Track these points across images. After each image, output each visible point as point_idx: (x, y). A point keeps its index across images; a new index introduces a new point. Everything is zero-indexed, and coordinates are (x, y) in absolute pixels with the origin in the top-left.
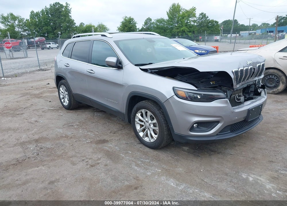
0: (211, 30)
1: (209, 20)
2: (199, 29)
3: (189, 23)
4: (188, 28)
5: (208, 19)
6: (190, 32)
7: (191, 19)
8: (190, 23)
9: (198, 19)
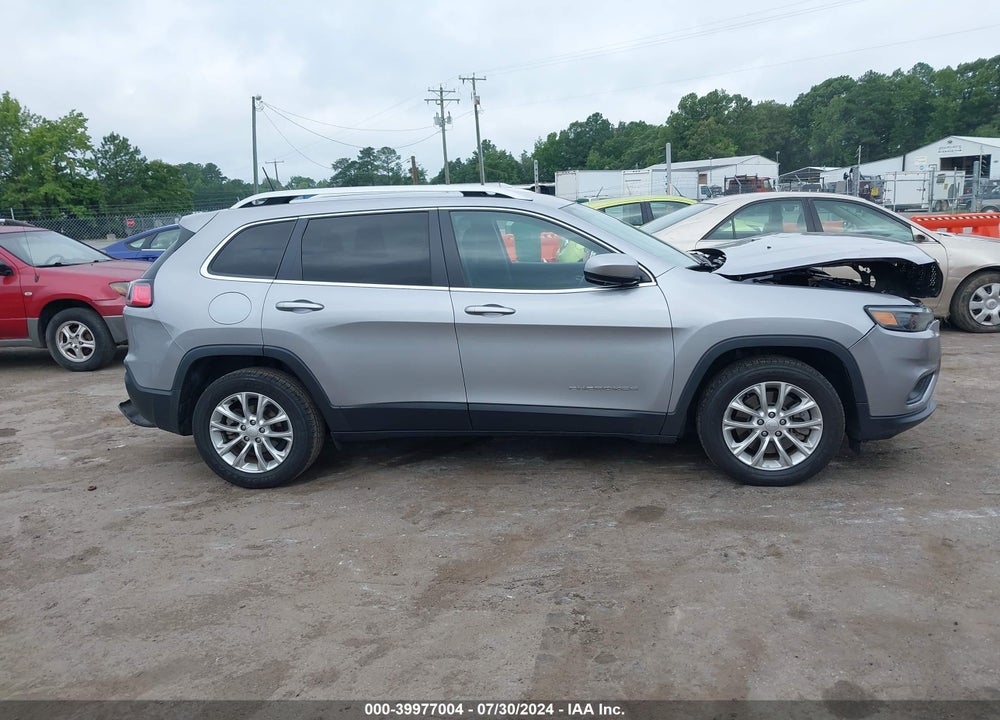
0: (159, 197)
1: (144, 160)
2: (111, 193)
3: (65, 168)
4: (69, 190)
5: (139, 157)
6: (78, 202)
7: (69, 154)
8: (72, 169)
9: (100, 155)
